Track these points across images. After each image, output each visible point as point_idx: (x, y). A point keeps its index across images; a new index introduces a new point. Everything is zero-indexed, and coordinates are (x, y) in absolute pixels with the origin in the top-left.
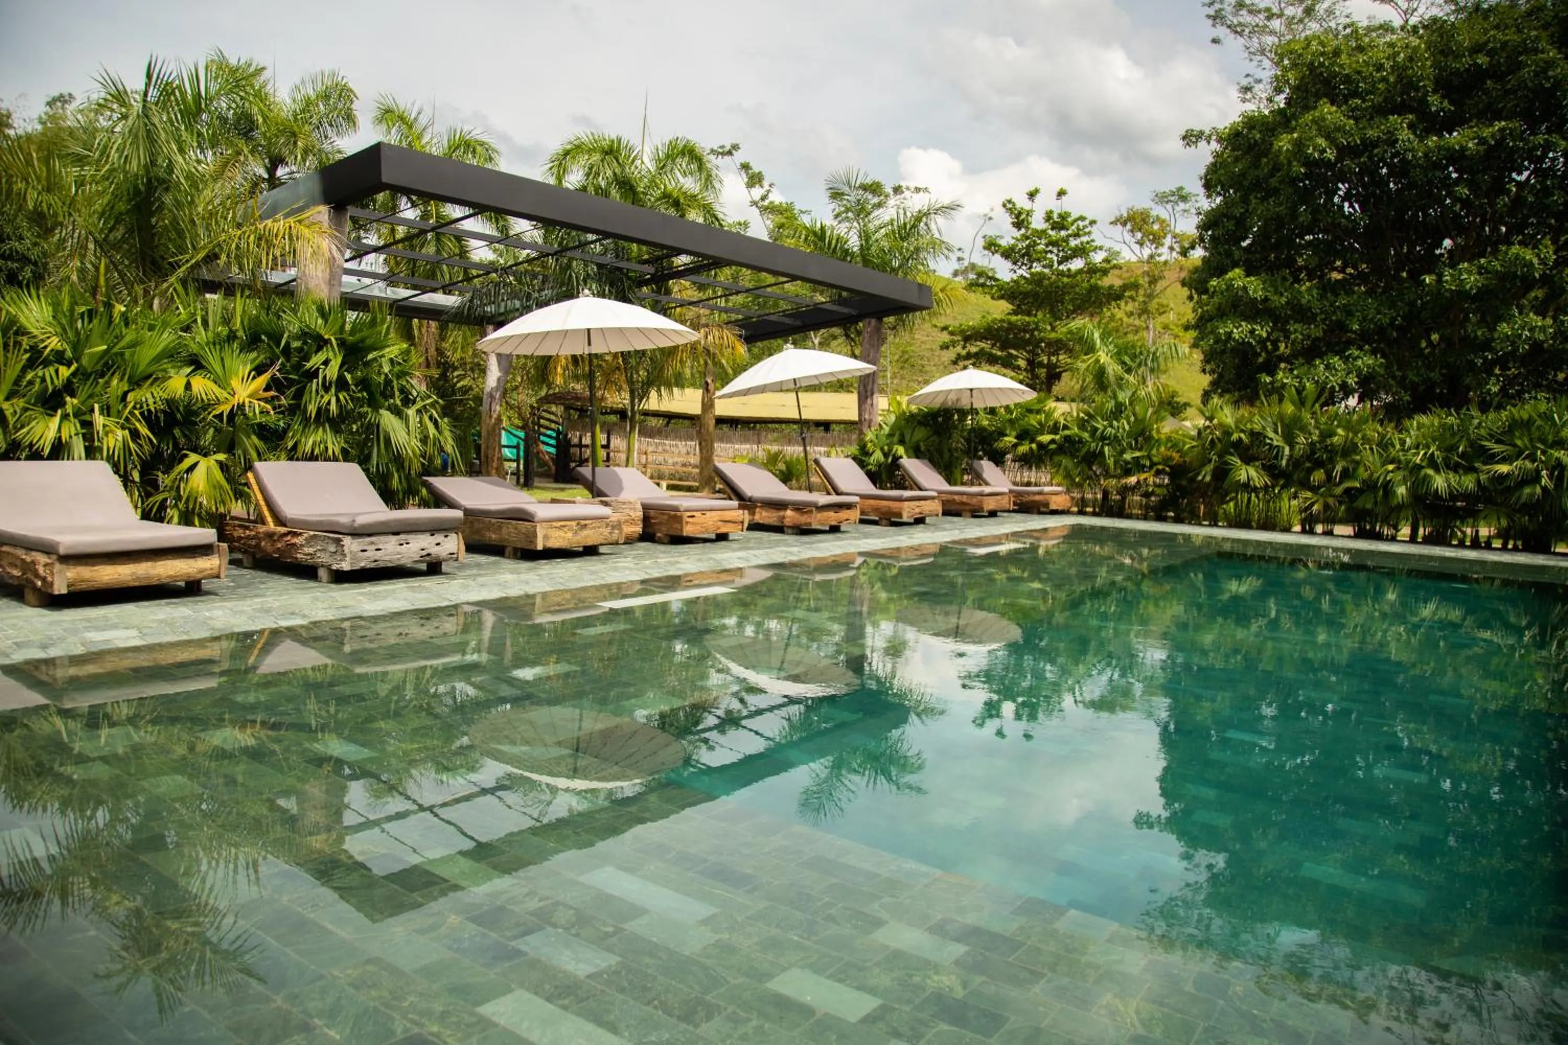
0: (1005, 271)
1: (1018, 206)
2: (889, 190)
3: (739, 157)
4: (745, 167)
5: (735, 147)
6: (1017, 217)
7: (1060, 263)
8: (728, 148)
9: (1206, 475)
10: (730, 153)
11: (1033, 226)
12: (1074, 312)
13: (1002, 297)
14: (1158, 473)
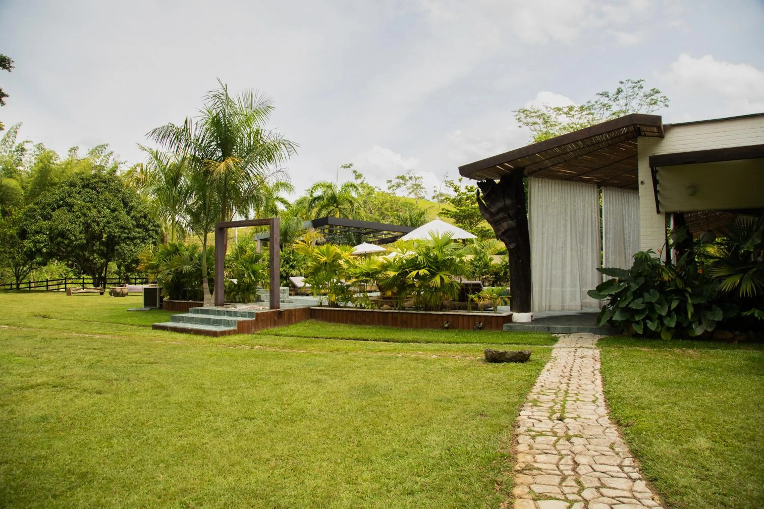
0: (452, 208)
1: (455, 185)
2: (408, 178)
3: (352, 168)
4: (355, 172)
5: (351, 165)
6: (455, 188)
7: (472, 204)
8: (348, 165)
9: (502, 274)
10: (349, 167)
11: (461, 191)
12: (478, 221)
13: (451, 217)
14: (491, 275)
